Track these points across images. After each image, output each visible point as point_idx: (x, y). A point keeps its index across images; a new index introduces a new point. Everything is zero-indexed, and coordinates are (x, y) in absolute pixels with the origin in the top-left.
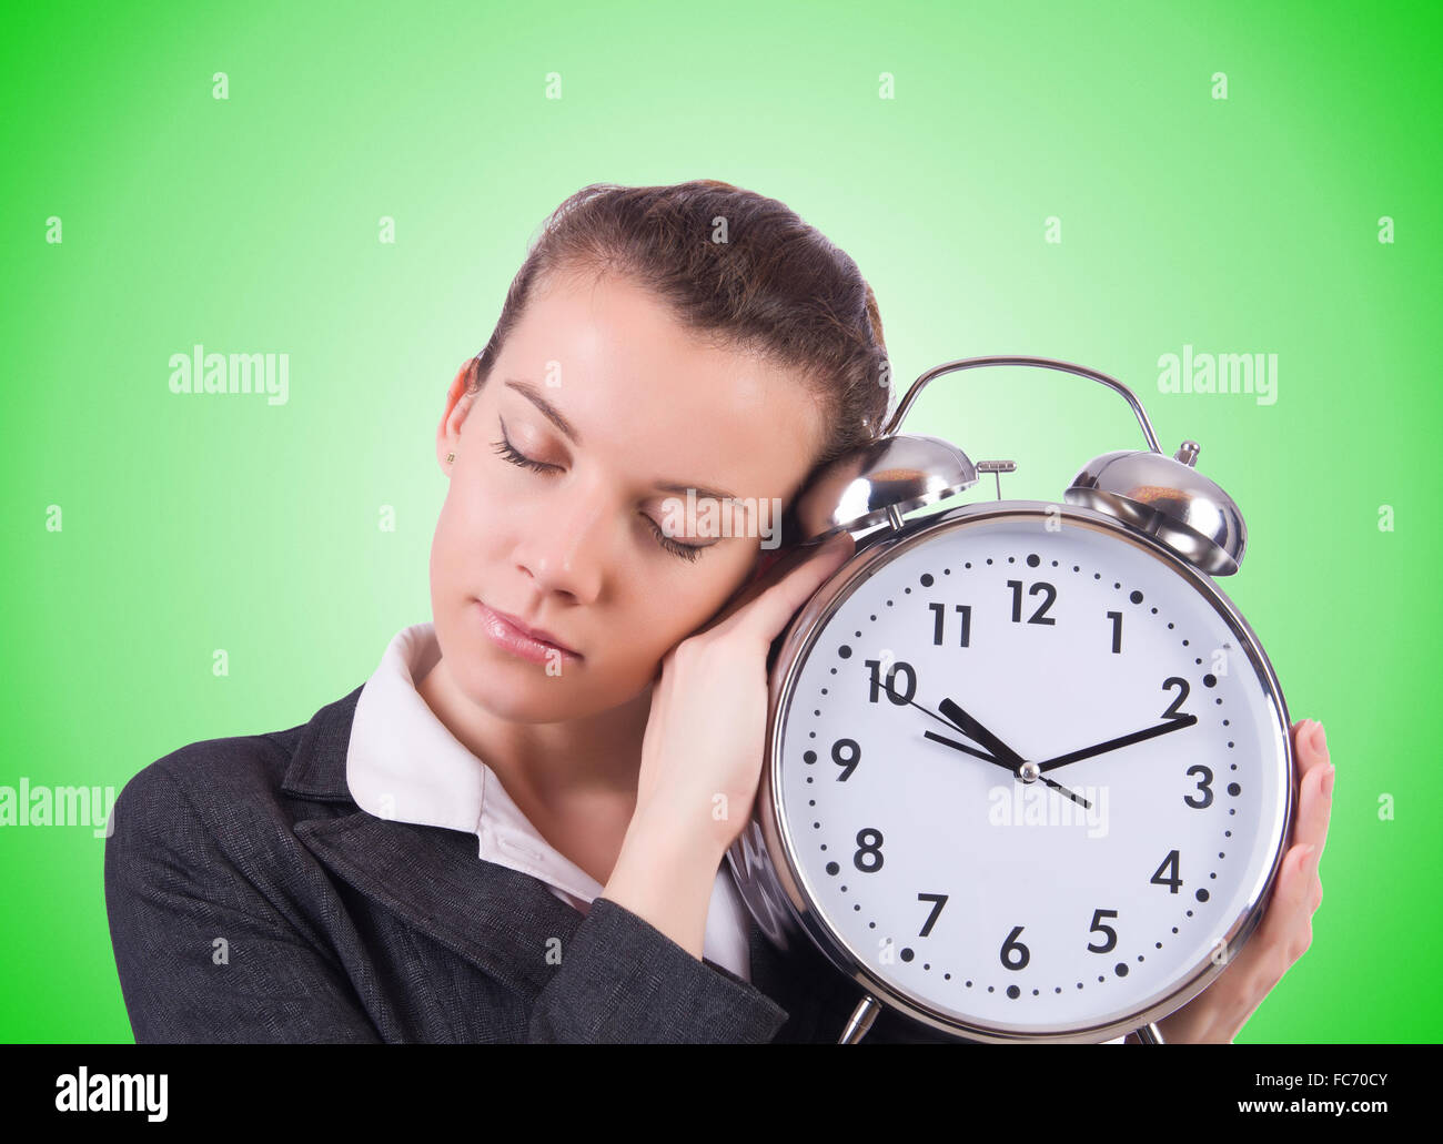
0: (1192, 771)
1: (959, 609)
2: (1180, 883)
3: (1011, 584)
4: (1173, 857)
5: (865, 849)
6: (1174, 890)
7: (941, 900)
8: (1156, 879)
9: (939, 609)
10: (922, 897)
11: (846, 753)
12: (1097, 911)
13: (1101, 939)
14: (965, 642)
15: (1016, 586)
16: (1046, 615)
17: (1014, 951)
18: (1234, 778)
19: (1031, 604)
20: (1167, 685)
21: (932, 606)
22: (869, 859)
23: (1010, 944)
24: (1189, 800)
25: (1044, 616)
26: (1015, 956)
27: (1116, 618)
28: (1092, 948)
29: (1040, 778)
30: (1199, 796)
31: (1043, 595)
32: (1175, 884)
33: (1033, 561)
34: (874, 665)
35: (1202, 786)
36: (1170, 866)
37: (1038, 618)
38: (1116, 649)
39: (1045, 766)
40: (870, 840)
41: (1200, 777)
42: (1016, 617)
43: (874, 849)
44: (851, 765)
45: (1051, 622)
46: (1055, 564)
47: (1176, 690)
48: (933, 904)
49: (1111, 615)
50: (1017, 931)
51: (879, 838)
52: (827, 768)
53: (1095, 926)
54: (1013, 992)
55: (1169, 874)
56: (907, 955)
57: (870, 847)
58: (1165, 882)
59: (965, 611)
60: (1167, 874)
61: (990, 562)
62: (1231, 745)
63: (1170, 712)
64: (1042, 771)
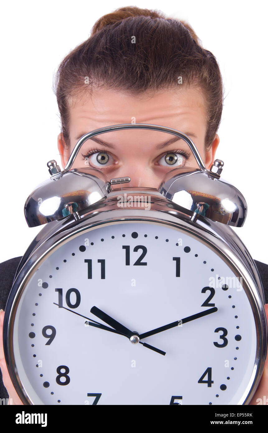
0: (217, 330)
1: (99, 261)
2: (213, 382)
3: (124, 247)
4: (209, 371)
5: (61, 375)
6: (210, 386)
7: (98, 396)
8: (201, 381)
9: (89, 262)
10: (89, 395)
11: (49, 332)
12: (172, 396)
14: (103, 277)
15: (127, 248)
16: (142, 261)
18: (238, 332)
19: (135, 256)
20: (204, 291)
21: (86, 261)
22: (63, 379)
24: (216, 344)
27: (177, 260)
29: (140, 342)
30: (221, 342)
31: (140, 251)
32: (210, 383)
33: (135, 235)
34: (60, 291)
35: (222, 337)
36: (207, 375)
37: (138, 263)
38: (178, 275)
39: (142, 336)
40: (63, 371)
41: (221, 333)
42: (128, 263)
43: (65, 375)
44: (52, 337)
45: (145, 264)
46: (146, 236)
47: (208, 293)
48: (94, 398)
49: (174, 259)
51: (67, 370)
52: (41, 340)
53: (172, 404)
57: (63, 374)
58: (205, 382)
59: (102, 262)
60: (206, 378)
61: (113, 237)
62: (236, 317)
63: (206, 304)
64: (140, 339)
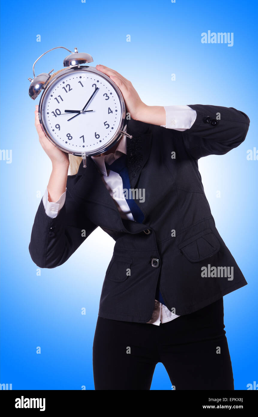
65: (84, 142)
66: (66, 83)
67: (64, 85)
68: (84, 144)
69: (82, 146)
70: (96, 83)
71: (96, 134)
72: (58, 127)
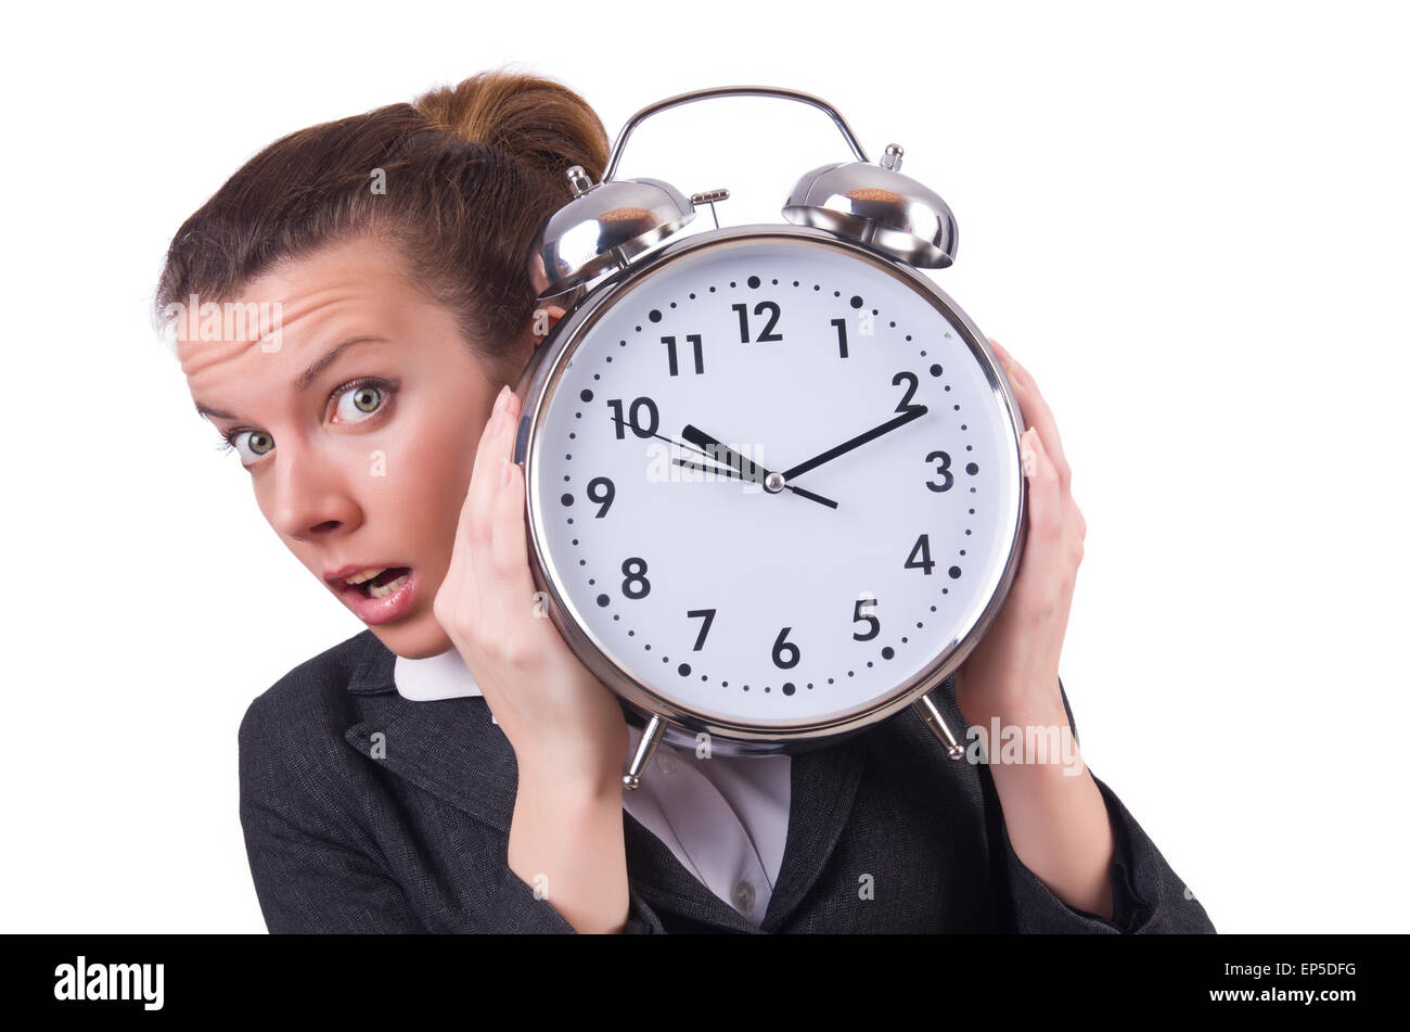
0: (930, 458)
1: (690, 338)
2: (933, 564)
3: (735, 307)
4: (923, 541)
5: (631, 577)
6: (928, 572)
7: (709, 615)
8: (910, 564)
9: (670, 342)
10: (692, 614)
11: (601, 490)
12: (857, 601)
13: (865, 627)
14: (700, 369)
15: (741, 309)
16: (773, 333)
17: (784, 651)
18: (971, 458)
19: (757, 324)
20: (897, 380)
21: (664, 340)
22: (636, 586)
23: (780, 645)
24: (931, 486)
25: (771, 334)
26: (786, 656)
27: (840, 324)
28: (857, 637)
29: (786, 486)
30: (940, 480)
31: (768, 313)
32: (927, 565)
33: (754, 282)
34: (616, 404)
35: (941, 470)
36: (921, 550)
37: (766, 336)
38: (844, 353)
39: (789, 475)
40: (635, 569)
41: (939, 462)
42: (745, 339)
43: (640, 577)
44: (607, 501)
45: (779, 337)
46: (775, 282)
47: (906, 383)
48: (702, 619)
49: (834, 322)
50: (785, 632)
51: (643, 566)
52: (585, 508)
53: (857, 618)
54: (789, 689)
55: (921, 557)
56: (685, 670)
57: (636, 576)
58: (918, 565)
59: (696, 340)
60: (919, 558)
61: (713, 290)
62: (964, 428)
63: (903, 406)
64: (786, 480)
65: (699, 646)
66: (764, 293)
67: (752, 298)
68: (692, 658)
69: (675, 665)
70: (924, 376)
71: (786, 641)
72: (603, 495)
